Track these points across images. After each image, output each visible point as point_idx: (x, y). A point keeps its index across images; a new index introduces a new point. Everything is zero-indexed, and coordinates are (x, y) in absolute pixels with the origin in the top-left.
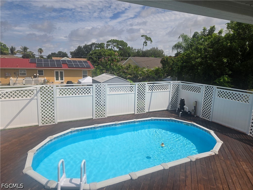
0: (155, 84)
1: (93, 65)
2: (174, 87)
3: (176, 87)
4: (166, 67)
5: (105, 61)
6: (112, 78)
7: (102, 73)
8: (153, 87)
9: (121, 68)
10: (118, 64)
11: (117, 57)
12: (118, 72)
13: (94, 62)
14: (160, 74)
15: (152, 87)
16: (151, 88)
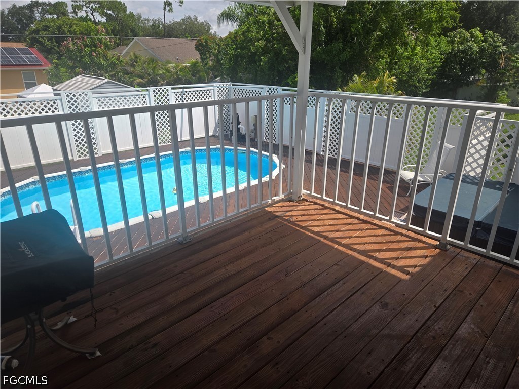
0: (186, 90)
1: (46, 58)
2: (220, 94)
3: (223, 93)
4: (206, 58)
5: (77, 46)
6: (100, 83)
7: (73, 74)
8: (182, 94)
9: (116, 62)
10: (110, 54)
11: (104, 38)
12: (113, 73)
13: (47, 52)
14: (201, 74)
15: (180, 95)
16: (181, 97)
